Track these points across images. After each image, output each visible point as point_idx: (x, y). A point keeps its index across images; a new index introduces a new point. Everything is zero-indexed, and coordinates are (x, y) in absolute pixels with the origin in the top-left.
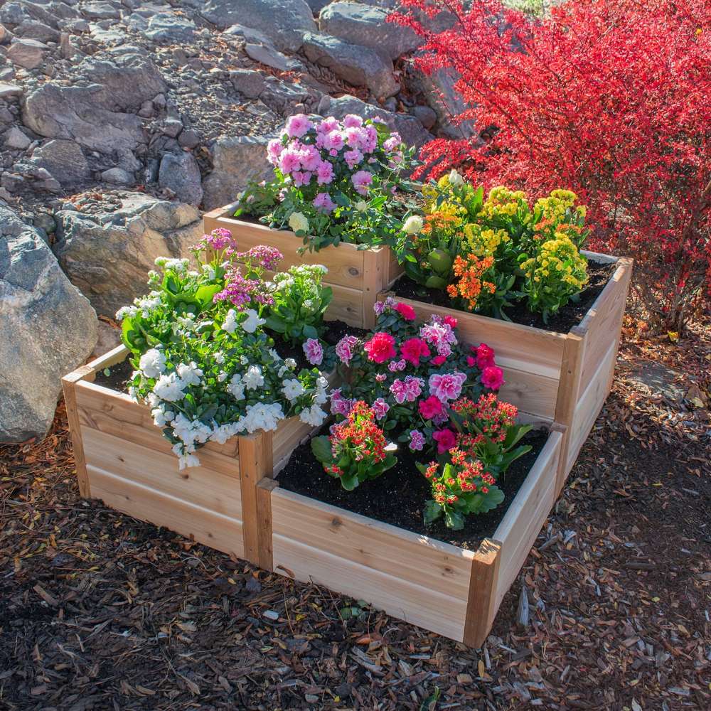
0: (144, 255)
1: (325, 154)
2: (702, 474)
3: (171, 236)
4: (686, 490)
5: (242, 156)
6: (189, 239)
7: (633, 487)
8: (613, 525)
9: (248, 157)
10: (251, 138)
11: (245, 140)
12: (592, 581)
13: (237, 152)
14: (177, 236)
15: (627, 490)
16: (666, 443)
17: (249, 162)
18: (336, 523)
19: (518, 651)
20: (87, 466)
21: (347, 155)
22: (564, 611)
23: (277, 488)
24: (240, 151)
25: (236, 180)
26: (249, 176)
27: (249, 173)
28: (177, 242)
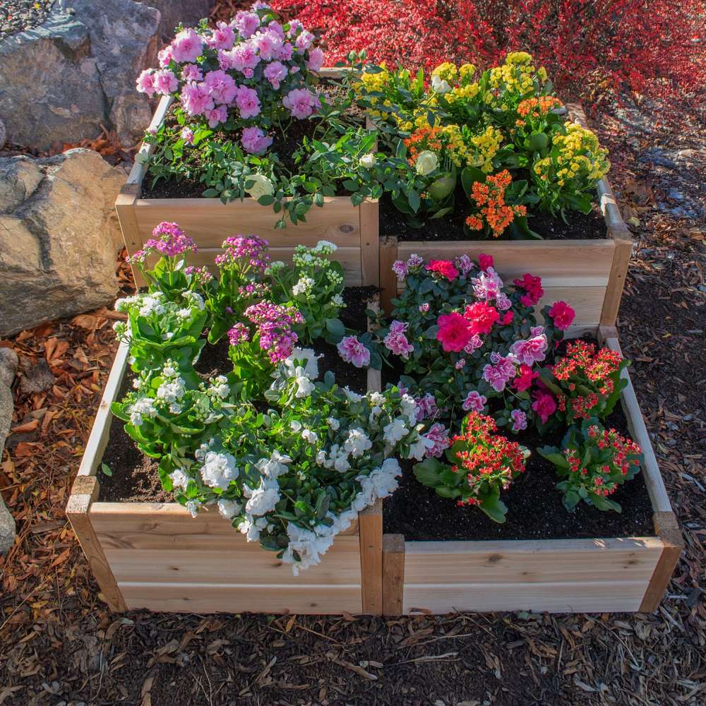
0: (8, 254)
1: (238, 77)
2: (688, 305)
3: (29, 215)
4: (691, 331)
5: (27, 60)
6: (51, 211)
7: (650, 348)
8: (662, 401)
9: (34, 59)
10: (28, 32)
11: (23, 38)
12: (687, 476)
13: (20, 57)
14: (35, 213)
15: (647, 355)
16: (641, 282)
17: (39, 65)
18: (494, 559)
19: (687, 594)
20: (119, 584)
21: (267, 72)
22: (690, 525)
23: (407, 544)
24: (24, 54)
25: (31, 92)
26: (44, 82)
27: (42, 79)
28: (38, 220)
